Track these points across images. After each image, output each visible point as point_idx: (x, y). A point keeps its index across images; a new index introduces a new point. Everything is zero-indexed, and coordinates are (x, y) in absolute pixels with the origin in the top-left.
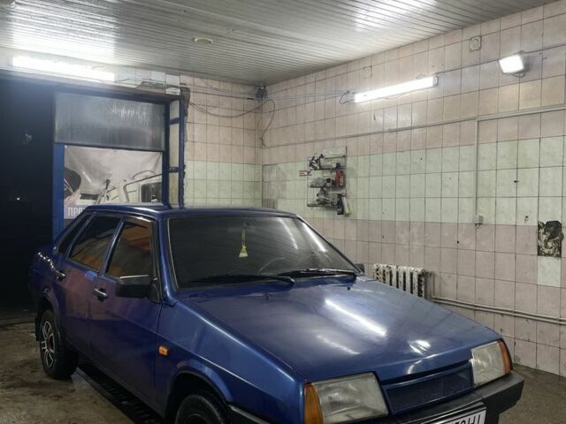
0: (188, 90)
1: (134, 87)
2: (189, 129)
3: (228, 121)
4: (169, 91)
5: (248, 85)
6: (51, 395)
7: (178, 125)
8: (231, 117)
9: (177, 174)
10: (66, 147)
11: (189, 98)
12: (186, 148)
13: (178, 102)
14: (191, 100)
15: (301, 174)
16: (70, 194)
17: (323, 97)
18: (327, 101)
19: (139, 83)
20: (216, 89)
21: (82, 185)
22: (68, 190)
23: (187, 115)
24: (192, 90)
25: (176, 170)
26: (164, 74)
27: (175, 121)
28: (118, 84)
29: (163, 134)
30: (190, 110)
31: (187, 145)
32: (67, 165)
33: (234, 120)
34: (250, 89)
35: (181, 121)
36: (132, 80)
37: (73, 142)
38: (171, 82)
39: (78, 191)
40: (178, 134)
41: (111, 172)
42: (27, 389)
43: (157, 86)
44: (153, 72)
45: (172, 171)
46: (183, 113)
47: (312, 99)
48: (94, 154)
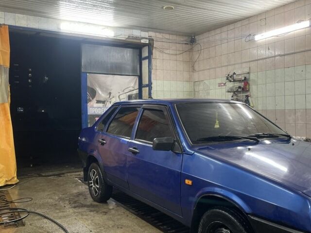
0: (153, 40)
1: (124, 39)
2: (153, 62)
3: (175, 57)
4: (143, 41)
5: (185, 36)
6: (101, 211)
7: (147, 60)
8: (176, 54)
9: (148, 88)
10: (88, 74)
11: (153, 44)
12: (152, 73)
13: (147, 47)
14: (155, 46)
15: (220, 85)
16: (90, 101)
17: (233, 39)
18: (236, 41)
19: (127, 37)
20: (168, 39)
21: (97, 95)
22: (89, 99)
23: (152, 54)
24: (155, 40)
25: (147, 86)
26: (140, 31)
27: (145, 58)
28: (115, 38)
29: (138, 66)
30: (154, 51)
31: (153, 72)
32: (89, 84)
33: (178, 56)
34: (186, 38)
35: (149, 58)
36: (123, 36)
37: (91, 72)
38: (143, 36)
39: (95, 99)
40: (147, 65)
41: (111, 88)
42: (86, 208)
43: (136, 38)
44: (134, 30)
45: (145, 87)
46: (150, 53)
47: (225, 41)
48: (102, 78)
